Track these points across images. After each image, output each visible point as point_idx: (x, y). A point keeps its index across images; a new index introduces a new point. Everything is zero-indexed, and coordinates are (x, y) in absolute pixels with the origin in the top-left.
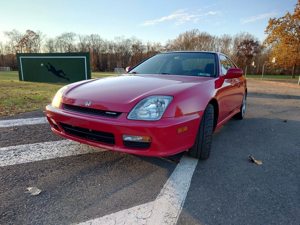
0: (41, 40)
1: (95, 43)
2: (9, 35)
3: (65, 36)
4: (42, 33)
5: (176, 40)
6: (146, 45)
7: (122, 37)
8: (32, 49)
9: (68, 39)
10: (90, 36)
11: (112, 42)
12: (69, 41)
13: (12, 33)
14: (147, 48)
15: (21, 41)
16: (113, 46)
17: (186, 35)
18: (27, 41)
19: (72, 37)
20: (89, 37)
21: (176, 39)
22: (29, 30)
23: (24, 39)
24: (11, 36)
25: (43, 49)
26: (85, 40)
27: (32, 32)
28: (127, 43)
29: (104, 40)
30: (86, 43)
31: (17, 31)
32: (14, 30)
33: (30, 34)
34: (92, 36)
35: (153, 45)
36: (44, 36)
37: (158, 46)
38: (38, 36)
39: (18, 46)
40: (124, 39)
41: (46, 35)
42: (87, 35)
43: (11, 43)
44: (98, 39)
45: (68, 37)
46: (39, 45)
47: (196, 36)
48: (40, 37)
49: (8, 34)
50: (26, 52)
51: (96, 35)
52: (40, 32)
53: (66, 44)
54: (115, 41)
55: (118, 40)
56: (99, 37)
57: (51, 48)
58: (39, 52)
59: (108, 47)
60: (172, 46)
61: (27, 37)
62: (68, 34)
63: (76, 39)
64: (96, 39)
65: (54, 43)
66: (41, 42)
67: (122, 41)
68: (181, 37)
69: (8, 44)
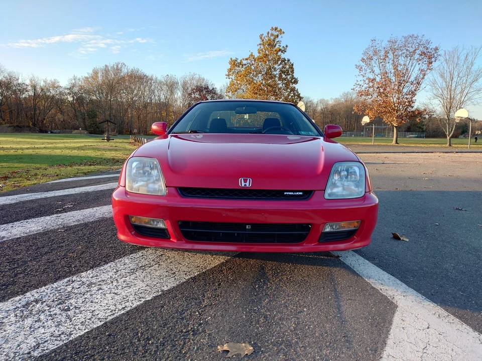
5: (87, 78)
6: (28, 82)
14: (29, 88)
17: (106, 70)
21: (87, 75)
35: (42, 84)
37: (54, 86)
47: (122, 74)
60: (81, 88)
68: (96, 72)
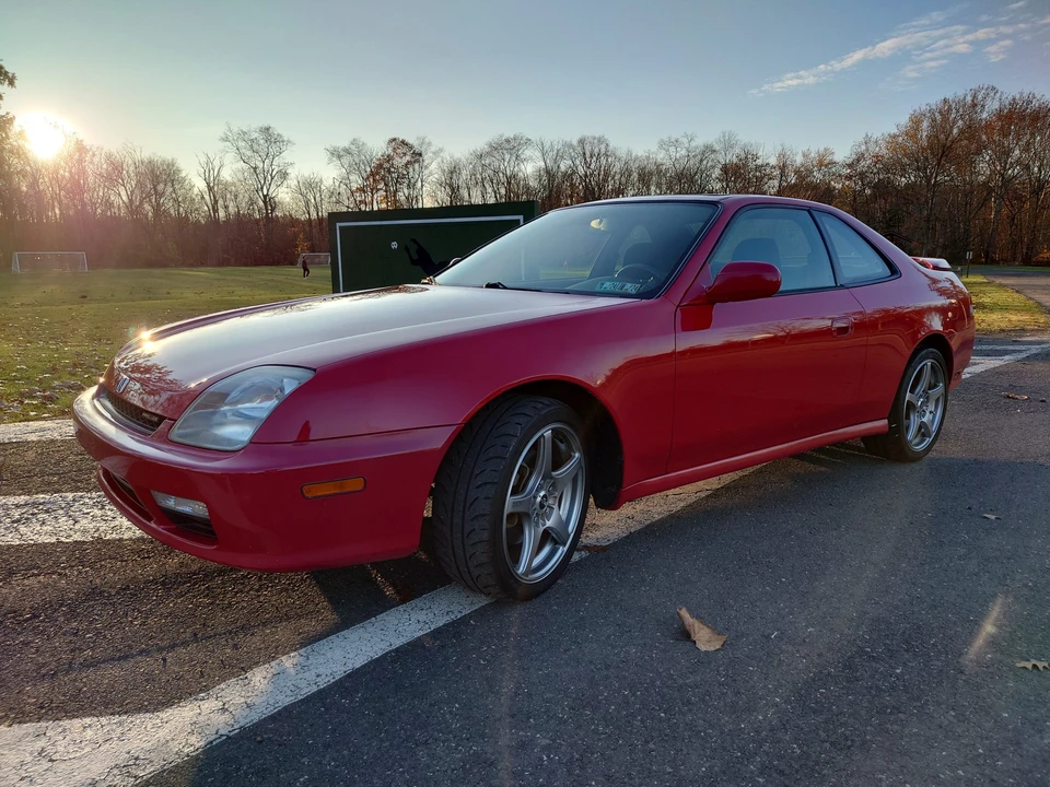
0: (426, 167)
1: (592, 167)
2: (339, 157)
3: (496, 148)
4: (430, 144)
5: (895, 136)
6: (773, 161)
7: (685, 141)
8: (401, 196)
9: (507, 157)
10: (575, 143)
11: (648, 158)
12: (508, 166)
13: (348, 151)
14: (777, 172)
15: (372, 174)
16: (651, 174)
17: (946, 109)
18: (389, 171)
19: (518, 150)
20: (571, 146)
21: (894, 131)
22: (394, 140)
23: (380, 166)
24: (346, 160)
25: (430, 196)
26: (559, 156)
27: (403, 142)
28: (701, 161)
29: (622, 153)
30: (563, 168)
31: (363, 144)
32: (354, 142)
33: (398, 151)
34: (582, 142)
35: (799, 160)
36: (434, 153)
37: (823, 163)
38: (420, 155)
39: (362, 190)
40: (693, 144)
41: (441, 150)
42: (568, 140)
43: (345, 181)
44: (603, 150)
45: (505, 152)
46: (419, 184)
47: (984, 115)
48: (425, 157)
49: (337, 154)
50: (384, 206)
51: (595, 138)
52: (427, 140)
53: (501, 175)
54: (661, 157)
55: (672, 149)
56: (607, 145)
57: (454, 190)
58: (420, 206)
59: (635, 176)
60: (878, 158)
61: (389, 159)
62: (508, 141)
63: (531, 158)
64: (596, 151)
65: (465, 174)
66: (426, 172)
67: (684, 152)
68: (916, 122)
69: (337, 184)
